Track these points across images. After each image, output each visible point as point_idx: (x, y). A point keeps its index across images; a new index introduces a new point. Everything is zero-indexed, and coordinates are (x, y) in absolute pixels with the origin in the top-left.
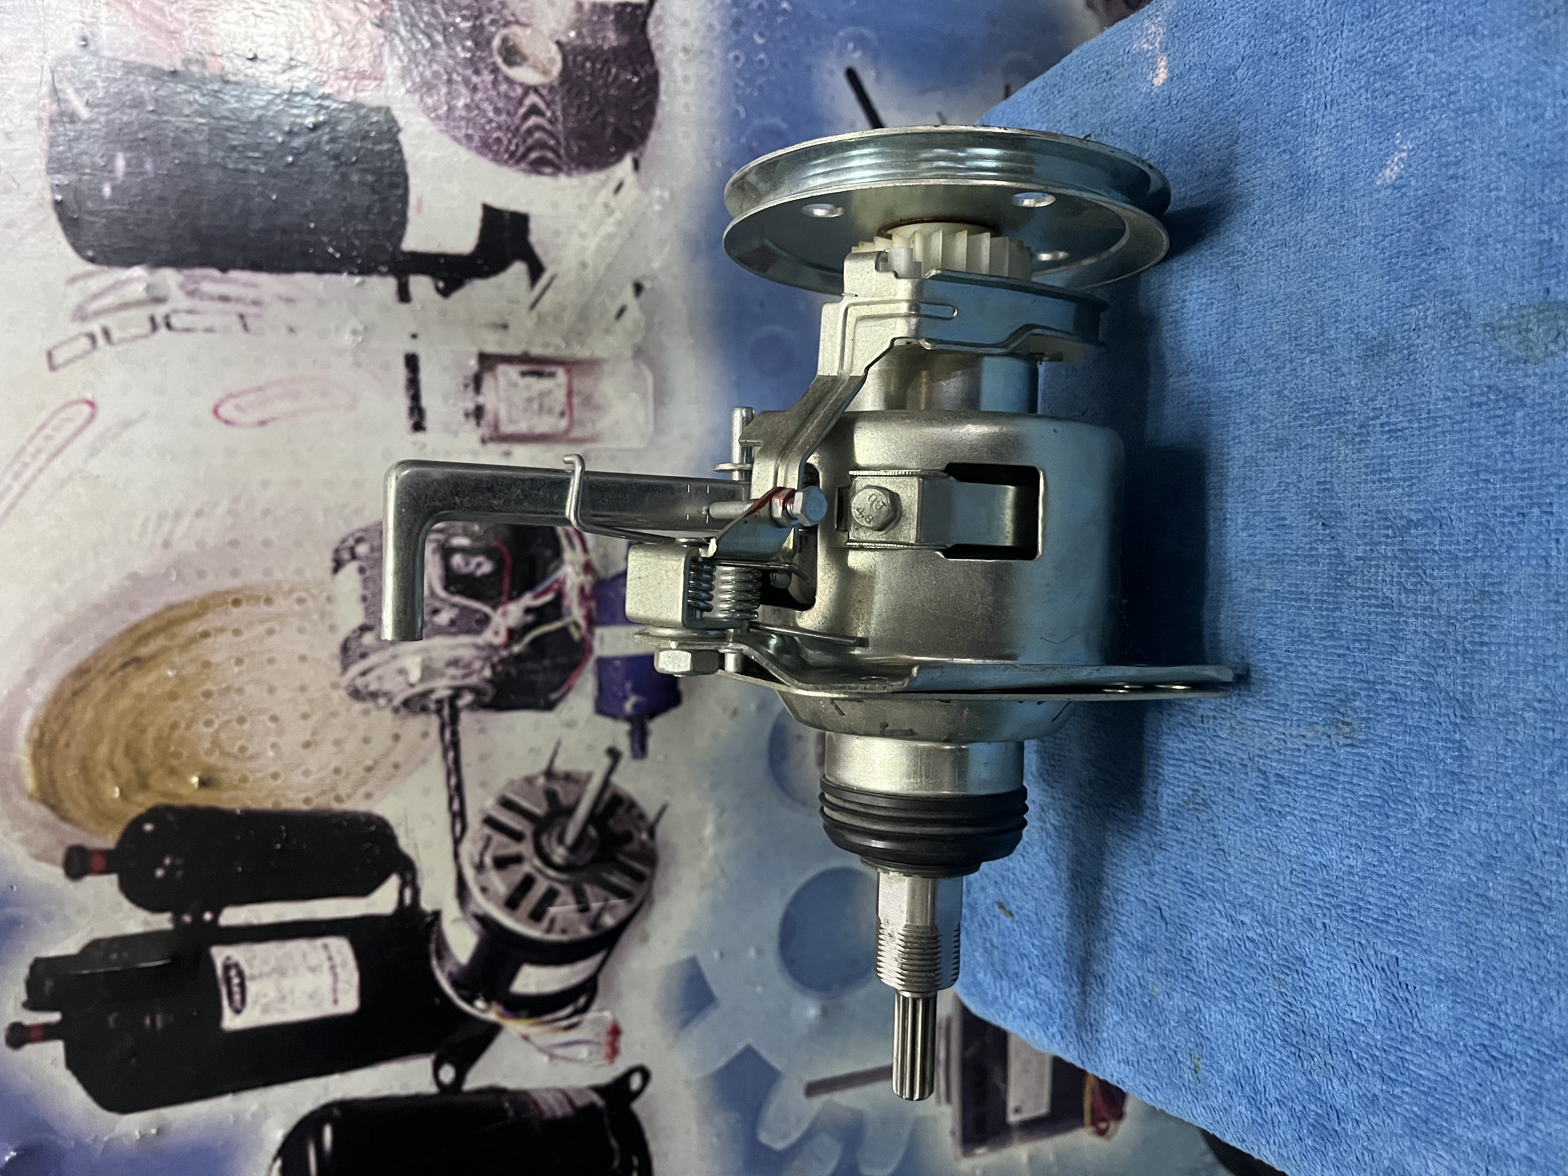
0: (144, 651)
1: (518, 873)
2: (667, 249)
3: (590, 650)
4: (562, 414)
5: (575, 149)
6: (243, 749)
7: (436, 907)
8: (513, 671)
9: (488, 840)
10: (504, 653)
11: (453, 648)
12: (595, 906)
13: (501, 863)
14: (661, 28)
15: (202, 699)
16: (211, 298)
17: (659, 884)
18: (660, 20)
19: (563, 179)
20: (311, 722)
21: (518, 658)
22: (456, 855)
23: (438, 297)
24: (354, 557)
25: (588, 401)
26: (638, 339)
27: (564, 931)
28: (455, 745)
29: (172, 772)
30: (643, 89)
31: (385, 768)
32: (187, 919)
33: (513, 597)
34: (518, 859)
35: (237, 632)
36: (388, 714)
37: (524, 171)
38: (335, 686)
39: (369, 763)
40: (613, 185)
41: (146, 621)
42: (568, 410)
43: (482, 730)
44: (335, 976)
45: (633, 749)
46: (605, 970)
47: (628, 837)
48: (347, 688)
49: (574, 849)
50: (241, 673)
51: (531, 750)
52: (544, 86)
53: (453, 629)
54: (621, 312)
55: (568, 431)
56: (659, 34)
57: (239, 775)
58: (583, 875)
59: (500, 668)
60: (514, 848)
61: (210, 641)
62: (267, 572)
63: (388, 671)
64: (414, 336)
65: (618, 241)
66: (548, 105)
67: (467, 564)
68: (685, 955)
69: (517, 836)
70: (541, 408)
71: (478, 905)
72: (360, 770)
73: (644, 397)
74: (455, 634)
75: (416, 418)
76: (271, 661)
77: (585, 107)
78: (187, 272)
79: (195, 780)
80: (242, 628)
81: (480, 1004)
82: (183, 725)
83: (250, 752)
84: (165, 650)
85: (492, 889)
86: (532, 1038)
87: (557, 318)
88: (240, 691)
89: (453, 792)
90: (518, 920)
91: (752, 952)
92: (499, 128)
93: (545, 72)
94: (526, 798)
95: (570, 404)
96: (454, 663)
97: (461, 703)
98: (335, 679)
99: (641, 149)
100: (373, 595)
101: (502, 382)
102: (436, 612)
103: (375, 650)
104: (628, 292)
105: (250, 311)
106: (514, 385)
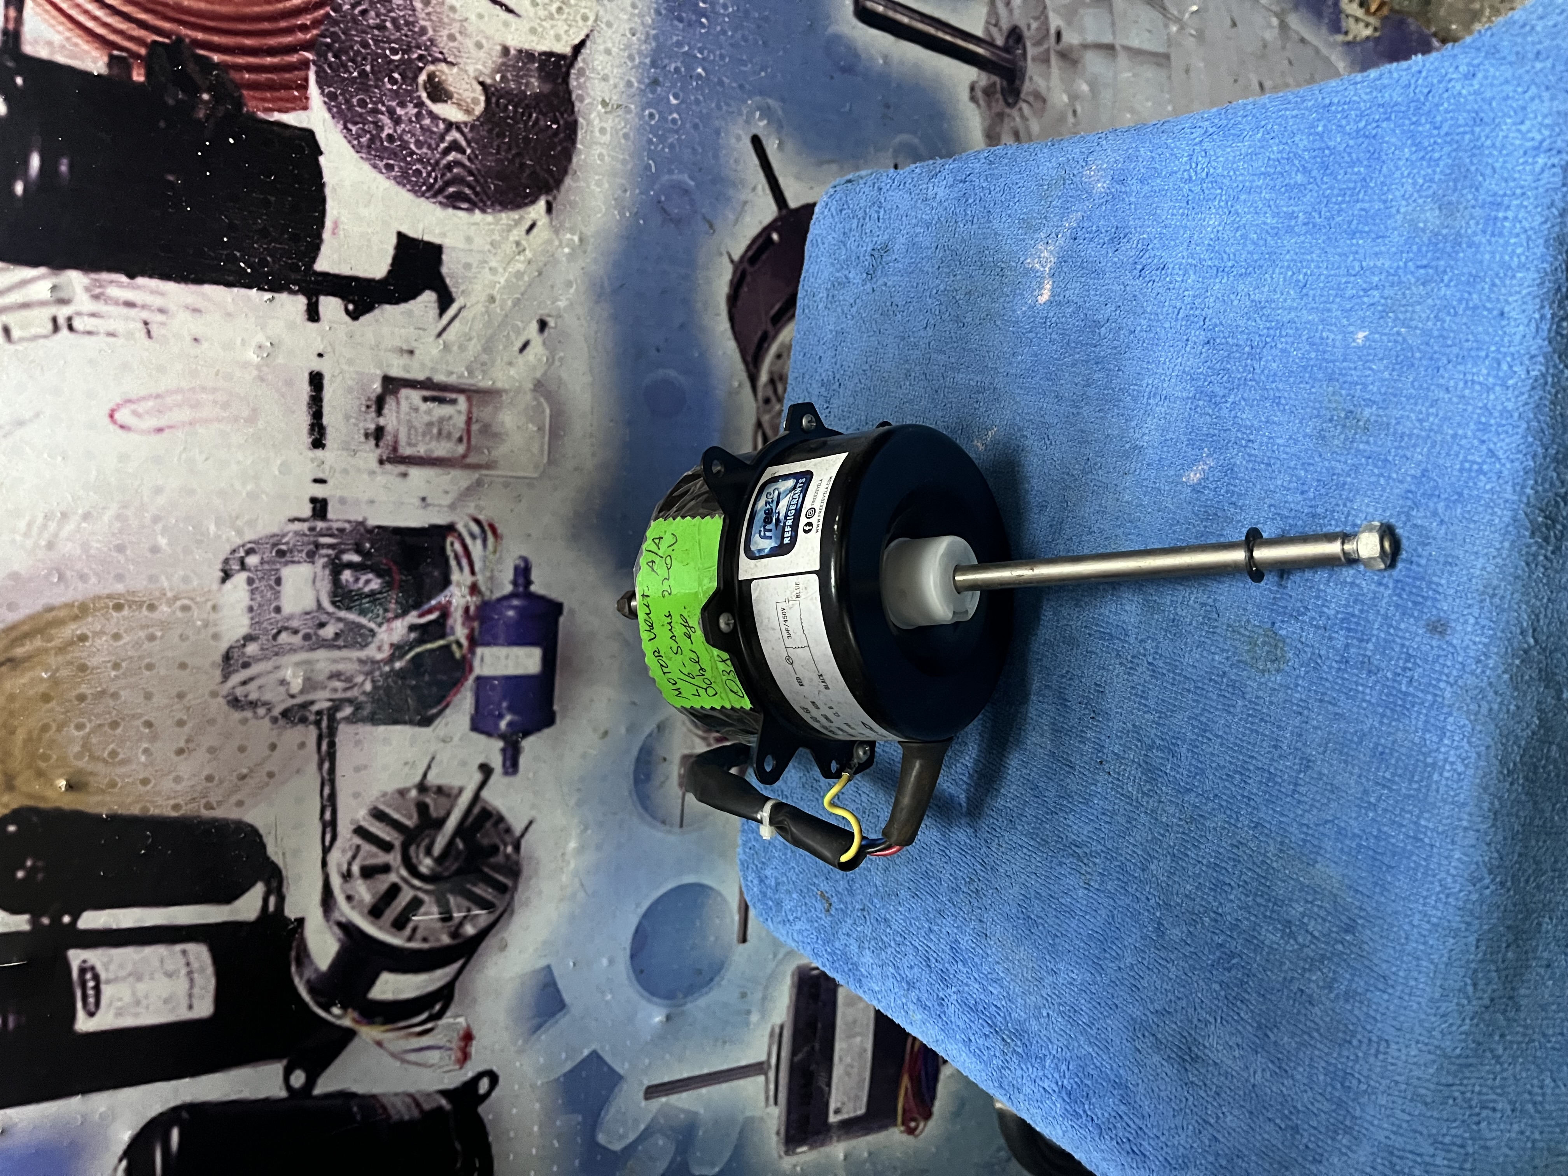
0: (19, 651)
1: (384, 882)
2: (572, 290)
3: (471, 670)
4: (460, 440)
5: (492, 188)
6: (114, 754)
7: (300, 915)
8: (393, 686)
9: (358, 849)
10: (386, 669)
11: (335, 661)
12: (458, 915)
13: (368, 873)
14: (582, 80)
15: (75, 701)
16: (116, 303)
17: (520, 896)
18: (581, 72)
19: (478, 214)
20: (187, 729)
21: (399, 674)
22: (324, 864)
23: (347, 319)
24: (243, 566)
25: (486, 429)
26: (538, 374)
27: (425, 940)
28: (331, 756)
29: (40, 774)
30: (562, 135)
31: (261, 775)
32: (46, 921)
33: (399, 615)
34: (386, 869)
35: (117, 637)
36: (266, 723)
37: (441, 203)
38: (214, 694)
39: (245, 771)
40: (526, 224)
41: (23, 622)
42: (466, 437)
43: (359, 741)
44: (192, 980)
45: (504, 765)
46: (461, 978)
47: (494, 850)
48: (225, 697)
49: (439, 860)
50: (117, 677)
51: (406, 764)
52: (466, 124)
53: (337, 643)
54: (525, 345)
55: (464, 456)
56: (580, 87)
57: (108, 779)
58: (447, 886)
59: (380, 683)
60: (382, 858)
61: (87, 644)
62: (152, 579)
63: (269, 681)
64: (320, 355)
65: (526, 279)
66: (469, 143)
67: (357, 580)
68: (542, 963)
69: (387, 847)
70: (440, 433)
71: (342, 914)
72: (233, 778)
73: (540, 429)
74: (339, 648)
75: (316, 435)
76: (149, 667)
77: (504, 147)
78: (94, 276)
79: (62, 783)
80: (122, 633)
81: (336, 1010)
82: (54, 727)
83: (121, 756)
84: (41, 651)
85: (357, 898)
86: (386, 1044)
87: (462, 348)
88: (115, 695)
89: (326, 802)
90: (381, 928)
91: (605, 962)
92: (420, 161)
93: (468, 112)
94: (397, 810)
95: (469, 432)
96: (335, 676)
97: (340, 715)
98: (216, 688)
99: (555, 193)
100: (260, 606)
101: (404, 405)
102: (322, 625)
103: (257, 660)
104: (533, 327)
105: (155, 318)
106: (415, 409)
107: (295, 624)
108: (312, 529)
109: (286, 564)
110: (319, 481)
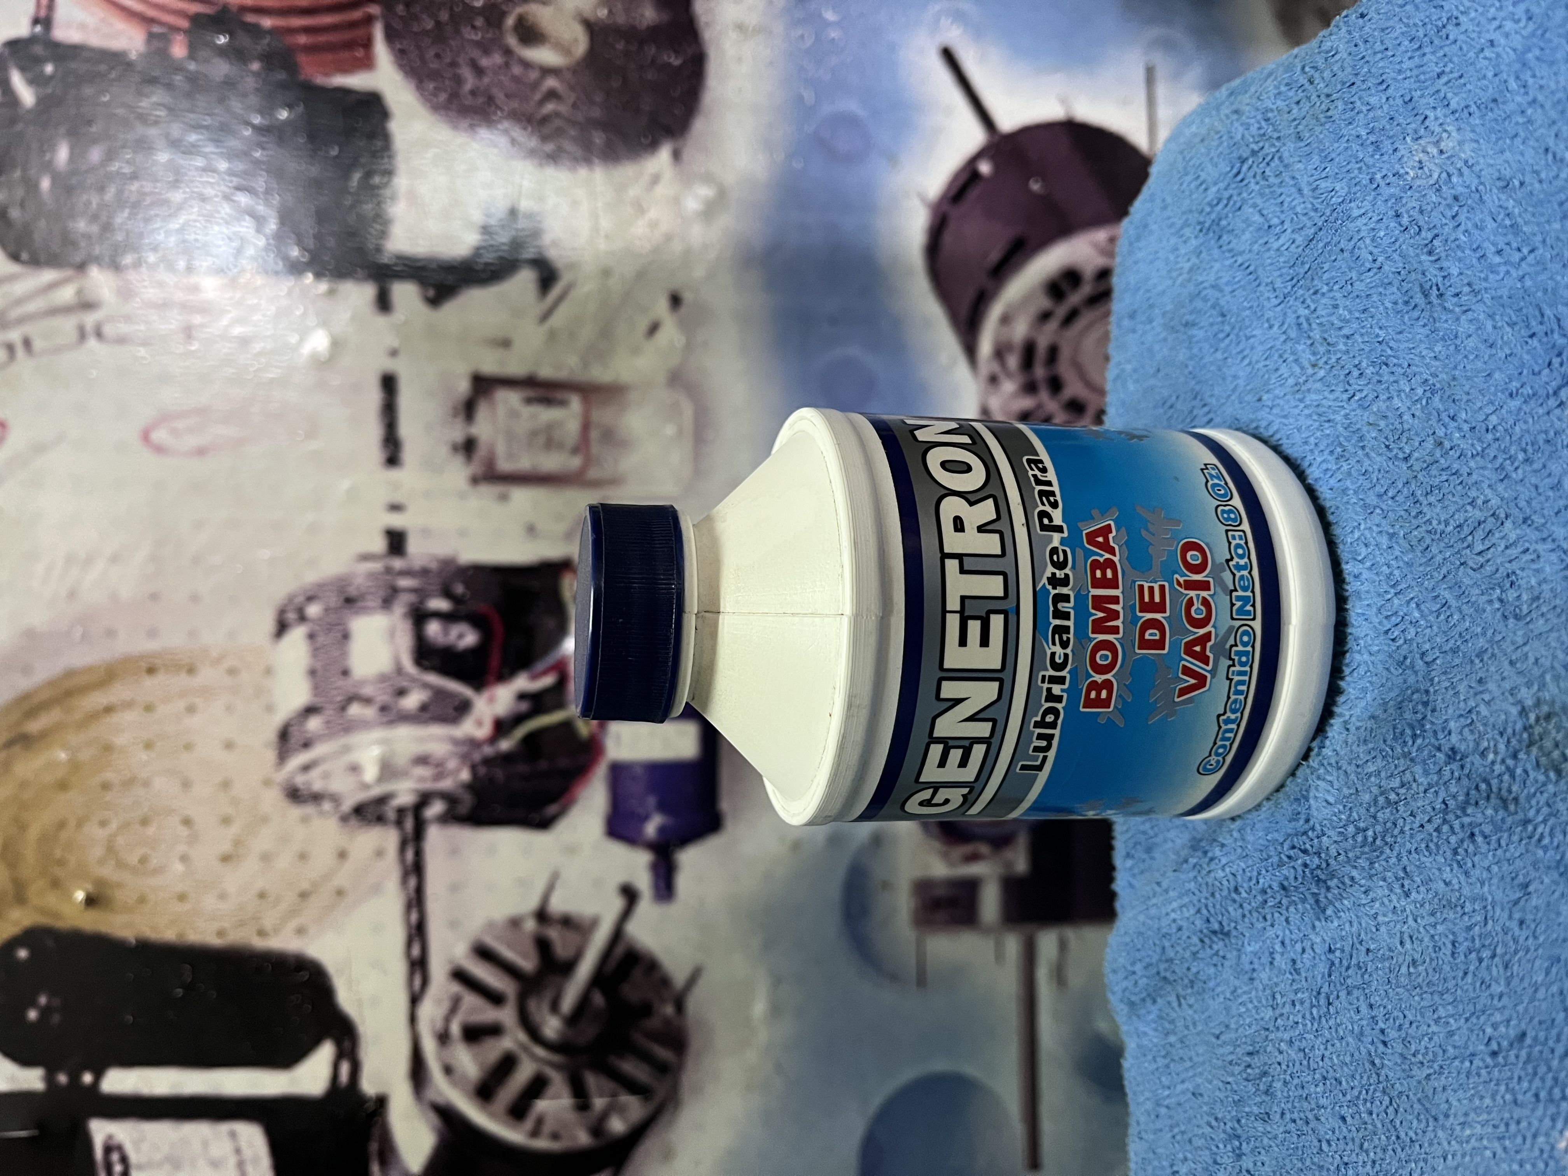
0: (34, 726)
1: (495, 1049)
3: (601, 751)
5: (600, 140)
6: (143, 860)
7: (381, 1091)
8: (499, 774)
9: (457, 1000)
10: (488, 750)
11: (421, 740)
12: (599, 1103)
13: (473, 1034)
14: (709, 5)
15: (99, 791)
16: (153, 305)
17: (689, 1078)
20: (235, 829)
21: (506, 758)
22: (413, 1019)
23: (425, 308)
24: (302, 618)
25: (610, 435)
26: (673, 364)
27: (555, 1136)
28: (418, 869)
29: (56, 884)
30: (685, 72)
31: (326, 894)
33: (503, 677)
34: (494, 1030)
35: (149, 708)
36: (333, 823)
37: (539, 163)
38: (267, 783)
39: (305, 886)
40: (647, 180)
41: (41, 689)
42: (582, 446)
43: (454, 851)
45: (655, 888)
47: (646, 1010)
48: (283, 786)
49: (573, 1020)
50: (149, 760)
51: (518, 882)
52: (565, 68)
53: (424, 716)
55: (582, 471)
56: (707, 10)
57: (136, 894)
58: (584, 1060)
59: (482, 771)
60: (489, 1014)
61: (114, 717)
62: (193, 634)
63: (338, 765)
64: (394, 353)
66: (570, 89)
67: (446, 632)
69: (495, 998)
70: (548, 443)
71: (440, 1093)
72: (292, 896)
73: (681, 431)
74: (425, 723)
75: (390, 450)
76: (188, 747)
77: (615, 93)
79: (80, 896)
80: (156, 703)
82: (72, 823)
83: (154, 862)
84: (59, 727)
85: (458, 1069)
87: (572, 335)
88: (147, 784)
89: (413, 931)
90: (492, 1116)
93: (566, 50)
94: (510, 946)
95: (585, 439)
96: (422, 760)
97: (429, 813)
98: (268, 773)
99: (682, 138)
100: (325, 667)
101: (501, 411)
102: (401, 692)
103: (322, 738)
104: (662, 306)
105: (197, 319)
106: (513, 414)
107: (368, 691)
108: (388, 570)
109: (357, 613)
110: (395, 508)
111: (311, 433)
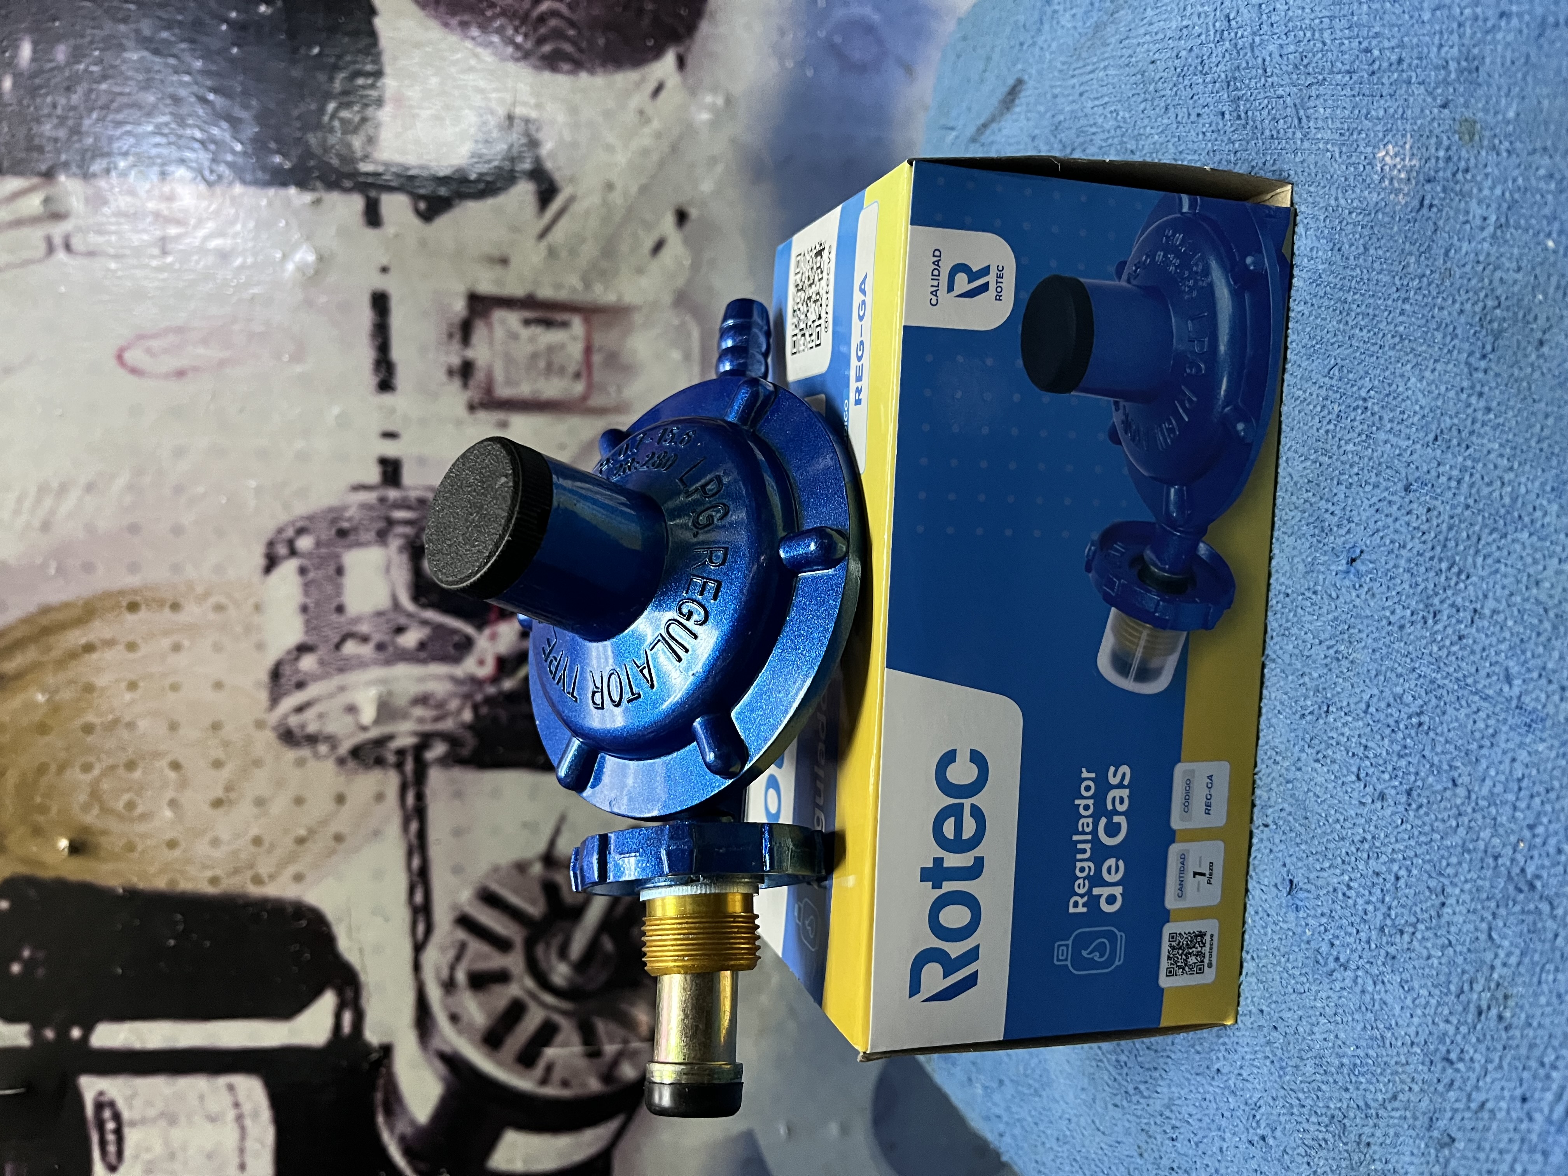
0: (10, 666)
1: (502, 996)
4: (577, 376)
5: (601, 42)
6: (131, 805)
7: (385, 1040)
8: (503, 714)
9: (462, 947)
10: (491, 690)
11: (421, 680)
12: (610, 1049)
13: (480, 981)
15: (80, 734)
16: (125, 214)
19: (584, 78)
20: (225, 773)
21: (509, 697)
22: (417, 967)
23: (416, 221)
24: (293, 552)
25: (613, 360)
26: (680, 282)
27: (565, 1084)
28: (420, 813)
29: (37, 831)
31: (324, 839)
34: (502, 977)
35: (131, 647)
36: (329, 766)
37: (536, 67)
38: (260, 724)
39: (302, 832)
40: (651, 86)
41: (15, 626)
42: (585, 371)
43: (458, 794)
44: (243, 1129)
46: (621, 1145)
48: (275, 729)
49: (582, 966)
50: (133, 702)
51: (525, 825)
53: (423, 655)
55: (584, 398)
57: (124, 841)
58: (593, 1005)
59: (484, 710)
60: (496, 961)
61: (95, 656)
62: (176, 568)
63: (333, 706)
64: (385, 270)
65: (655, 157)
68: (740, 1127)
69: (502, 945)
70: (549, 367)
71: (445, 1041)
72: (288, 842)
73: (687, 357)
74: (424, 662)
75: (383, 375)
76: (175, 687)
79: (63, 843)
80: (139, 641)
82: (53, 768)
83: (140, 808)
84: (36, 666)
85: (465, 1018)
87: (573, 252)
88: (131, 726)
89: (416, 878)
90: (500, 1064)
91: (833, 1129)
94: (516, 891)
95: (588, 364)
96: (423, 700)
97: (430, 755)
98: (261, 714)
99: (687, 42)
100: (317, 604)
101: (499, 333)
102: (400, 630)
103: (316, 678)
104: (669, 221)
105: (173, 231)
106: (514, 336)
107: (364, 628)
108: (382, 500)
109: (350, 546)
110: (390, 435)
111: (298, 357)
